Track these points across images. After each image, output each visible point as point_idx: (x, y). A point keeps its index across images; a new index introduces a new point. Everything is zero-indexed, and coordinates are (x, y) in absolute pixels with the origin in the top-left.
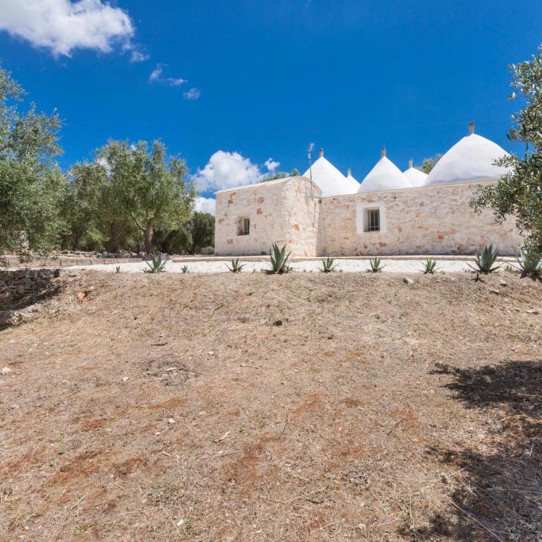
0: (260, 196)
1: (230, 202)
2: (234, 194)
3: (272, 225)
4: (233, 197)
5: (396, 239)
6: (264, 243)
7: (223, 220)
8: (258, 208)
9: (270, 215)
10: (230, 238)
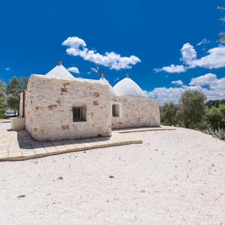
0: (96, 91)
1: (63, 90)
2: (68, 84)
3: (107, 114)
4: (67, 87)
5: (126, 121)
6: (99, 128)
7: (56, 106)
8: (94, 100)
9: (105, 107)
10: (65, 123)
